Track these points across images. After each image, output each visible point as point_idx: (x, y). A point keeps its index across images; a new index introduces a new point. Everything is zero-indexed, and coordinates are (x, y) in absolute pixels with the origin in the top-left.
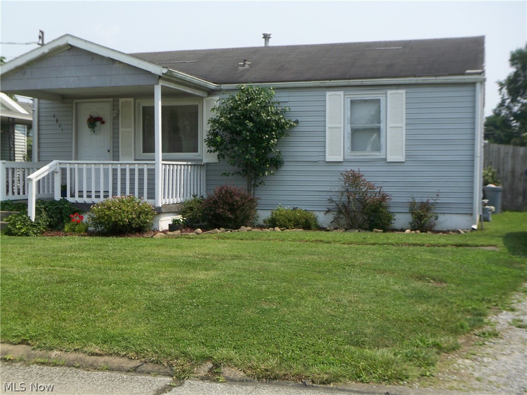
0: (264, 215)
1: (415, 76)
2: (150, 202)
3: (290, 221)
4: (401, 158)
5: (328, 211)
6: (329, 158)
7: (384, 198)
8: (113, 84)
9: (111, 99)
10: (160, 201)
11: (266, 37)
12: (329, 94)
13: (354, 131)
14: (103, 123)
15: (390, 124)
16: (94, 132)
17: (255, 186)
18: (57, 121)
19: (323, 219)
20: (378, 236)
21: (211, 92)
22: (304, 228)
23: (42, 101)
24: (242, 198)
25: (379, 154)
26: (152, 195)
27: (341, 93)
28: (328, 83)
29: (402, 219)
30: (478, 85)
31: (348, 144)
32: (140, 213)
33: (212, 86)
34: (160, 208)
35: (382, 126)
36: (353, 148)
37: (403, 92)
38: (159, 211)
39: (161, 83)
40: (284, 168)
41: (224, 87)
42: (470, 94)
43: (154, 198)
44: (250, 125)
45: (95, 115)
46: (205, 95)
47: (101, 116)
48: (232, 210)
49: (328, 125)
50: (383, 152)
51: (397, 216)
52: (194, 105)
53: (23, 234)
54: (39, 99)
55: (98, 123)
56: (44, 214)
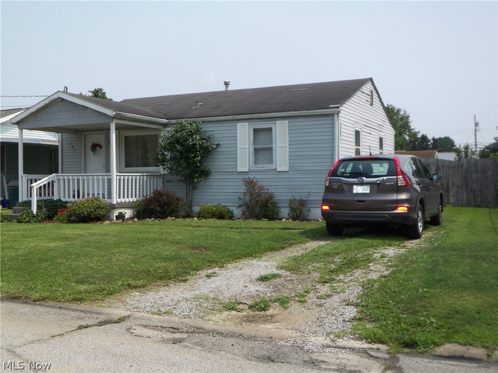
0: (196, 209)
1: (295, 111)
2: (108, 201)
3: (208, 213)
4: (286, 169)
5: (240, 206)
6: (240, 169)
7: (271, 196)
8: (86, 123)
9: (105, 132)
10: (115, 200)
11: (227, 84)
12: (239, 124)
13: (256, 150)
14: (101, 147)
15: (278, 145)
16: (95, 154)
17: (194, 189)
18: (73, 147)
19: (237, 212)
20: (264, 223)
21: (165, 125)
22: (218, 218)
23: (64, 134)
24: (168, 198)
25: (272, 166)
26: (110, 197)
27: (247, 124)
28: (238, 117)
29: (285, 212)
30: (336, 116)
31: (252, 159)
32: (97, 208)
33: (165, 121)
34: (114, 204)
35: (274, 146)
36: (256, 163)
37: (286, 122)
38: (113, 207)
39: (115, 121)
40: (212, 177)
41: (173, 121)
42: (331, 122)
43: (111, 198)
44: (178, 147)
45: (96, 142)
46: (161, 127)
47: (100, 143)
48: (161, 206)
49: (239, 146)
50: (274, 165)
51: (282, 210)
52: (154, 135)
53: (26, 222)
54: (62, 133)
55: (98, 148)
56: (44, 210)
